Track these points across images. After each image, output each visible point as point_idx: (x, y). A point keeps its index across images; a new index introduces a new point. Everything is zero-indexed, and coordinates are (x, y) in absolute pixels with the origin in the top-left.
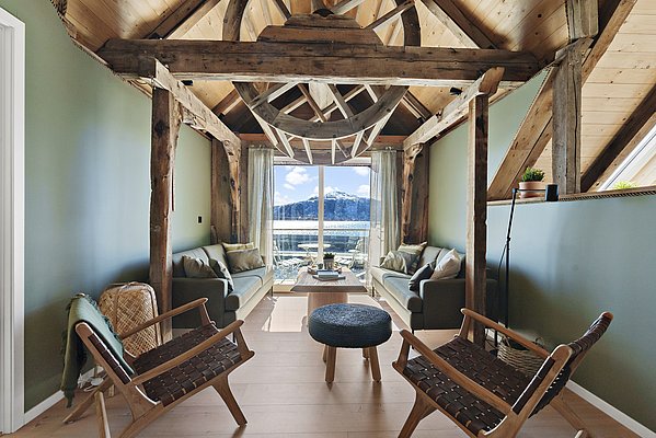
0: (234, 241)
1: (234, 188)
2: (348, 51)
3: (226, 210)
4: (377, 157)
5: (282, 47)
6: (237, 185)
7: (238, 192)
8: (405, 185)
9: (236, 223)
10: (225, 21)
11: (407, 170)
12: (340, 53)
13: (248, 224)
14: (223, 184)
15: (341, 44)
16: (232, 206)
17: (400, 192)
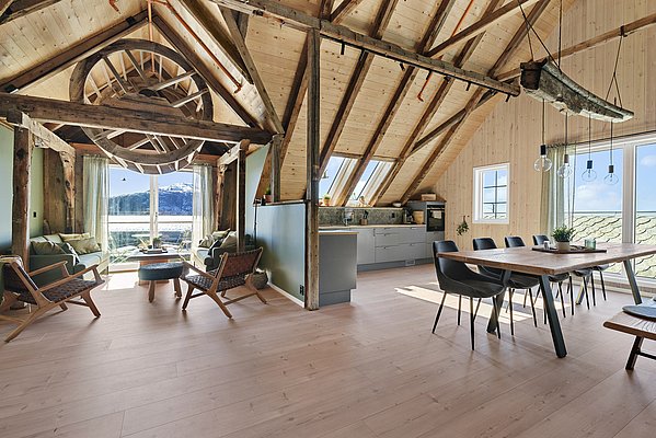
0: (69, 231)
1: (69, 189)
2: (164, 119)
3: (61, 206)
4: (197, 169)
5: (118, 111)
6: (72, 186)
7: (72, 192)
8: (218, 190)
9: (70, 217)
10: (72, 80)
11: (219, 180)
12: (159, 119)
13: (83, 218)
14: (56, 184)
15: (159, 115)
16: (66, 202)
17: (214, 195)
